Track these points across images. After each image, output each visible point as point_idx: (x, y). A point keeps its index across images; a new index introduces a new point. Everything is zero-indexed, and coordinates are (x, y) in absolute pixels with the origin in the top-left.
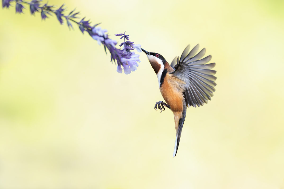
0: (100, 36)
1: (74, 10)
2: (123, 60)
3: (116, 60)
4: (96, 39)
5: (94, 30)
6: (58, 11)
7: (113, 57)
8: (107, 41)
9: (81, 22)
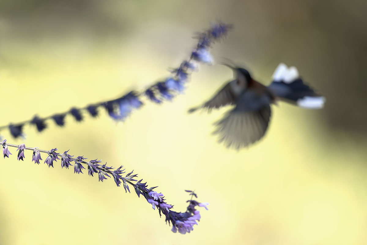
0: (155, 200)
1: (132, 172)
2: (179, 222)
3: (170, 221)
4: (151, 203)
5: (149, 194)
6: (116, 172)
7: (168, 219)
8: (161, 205)
9: (137, 184)
